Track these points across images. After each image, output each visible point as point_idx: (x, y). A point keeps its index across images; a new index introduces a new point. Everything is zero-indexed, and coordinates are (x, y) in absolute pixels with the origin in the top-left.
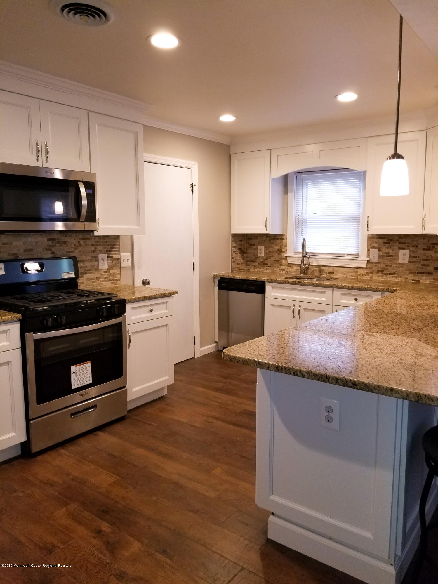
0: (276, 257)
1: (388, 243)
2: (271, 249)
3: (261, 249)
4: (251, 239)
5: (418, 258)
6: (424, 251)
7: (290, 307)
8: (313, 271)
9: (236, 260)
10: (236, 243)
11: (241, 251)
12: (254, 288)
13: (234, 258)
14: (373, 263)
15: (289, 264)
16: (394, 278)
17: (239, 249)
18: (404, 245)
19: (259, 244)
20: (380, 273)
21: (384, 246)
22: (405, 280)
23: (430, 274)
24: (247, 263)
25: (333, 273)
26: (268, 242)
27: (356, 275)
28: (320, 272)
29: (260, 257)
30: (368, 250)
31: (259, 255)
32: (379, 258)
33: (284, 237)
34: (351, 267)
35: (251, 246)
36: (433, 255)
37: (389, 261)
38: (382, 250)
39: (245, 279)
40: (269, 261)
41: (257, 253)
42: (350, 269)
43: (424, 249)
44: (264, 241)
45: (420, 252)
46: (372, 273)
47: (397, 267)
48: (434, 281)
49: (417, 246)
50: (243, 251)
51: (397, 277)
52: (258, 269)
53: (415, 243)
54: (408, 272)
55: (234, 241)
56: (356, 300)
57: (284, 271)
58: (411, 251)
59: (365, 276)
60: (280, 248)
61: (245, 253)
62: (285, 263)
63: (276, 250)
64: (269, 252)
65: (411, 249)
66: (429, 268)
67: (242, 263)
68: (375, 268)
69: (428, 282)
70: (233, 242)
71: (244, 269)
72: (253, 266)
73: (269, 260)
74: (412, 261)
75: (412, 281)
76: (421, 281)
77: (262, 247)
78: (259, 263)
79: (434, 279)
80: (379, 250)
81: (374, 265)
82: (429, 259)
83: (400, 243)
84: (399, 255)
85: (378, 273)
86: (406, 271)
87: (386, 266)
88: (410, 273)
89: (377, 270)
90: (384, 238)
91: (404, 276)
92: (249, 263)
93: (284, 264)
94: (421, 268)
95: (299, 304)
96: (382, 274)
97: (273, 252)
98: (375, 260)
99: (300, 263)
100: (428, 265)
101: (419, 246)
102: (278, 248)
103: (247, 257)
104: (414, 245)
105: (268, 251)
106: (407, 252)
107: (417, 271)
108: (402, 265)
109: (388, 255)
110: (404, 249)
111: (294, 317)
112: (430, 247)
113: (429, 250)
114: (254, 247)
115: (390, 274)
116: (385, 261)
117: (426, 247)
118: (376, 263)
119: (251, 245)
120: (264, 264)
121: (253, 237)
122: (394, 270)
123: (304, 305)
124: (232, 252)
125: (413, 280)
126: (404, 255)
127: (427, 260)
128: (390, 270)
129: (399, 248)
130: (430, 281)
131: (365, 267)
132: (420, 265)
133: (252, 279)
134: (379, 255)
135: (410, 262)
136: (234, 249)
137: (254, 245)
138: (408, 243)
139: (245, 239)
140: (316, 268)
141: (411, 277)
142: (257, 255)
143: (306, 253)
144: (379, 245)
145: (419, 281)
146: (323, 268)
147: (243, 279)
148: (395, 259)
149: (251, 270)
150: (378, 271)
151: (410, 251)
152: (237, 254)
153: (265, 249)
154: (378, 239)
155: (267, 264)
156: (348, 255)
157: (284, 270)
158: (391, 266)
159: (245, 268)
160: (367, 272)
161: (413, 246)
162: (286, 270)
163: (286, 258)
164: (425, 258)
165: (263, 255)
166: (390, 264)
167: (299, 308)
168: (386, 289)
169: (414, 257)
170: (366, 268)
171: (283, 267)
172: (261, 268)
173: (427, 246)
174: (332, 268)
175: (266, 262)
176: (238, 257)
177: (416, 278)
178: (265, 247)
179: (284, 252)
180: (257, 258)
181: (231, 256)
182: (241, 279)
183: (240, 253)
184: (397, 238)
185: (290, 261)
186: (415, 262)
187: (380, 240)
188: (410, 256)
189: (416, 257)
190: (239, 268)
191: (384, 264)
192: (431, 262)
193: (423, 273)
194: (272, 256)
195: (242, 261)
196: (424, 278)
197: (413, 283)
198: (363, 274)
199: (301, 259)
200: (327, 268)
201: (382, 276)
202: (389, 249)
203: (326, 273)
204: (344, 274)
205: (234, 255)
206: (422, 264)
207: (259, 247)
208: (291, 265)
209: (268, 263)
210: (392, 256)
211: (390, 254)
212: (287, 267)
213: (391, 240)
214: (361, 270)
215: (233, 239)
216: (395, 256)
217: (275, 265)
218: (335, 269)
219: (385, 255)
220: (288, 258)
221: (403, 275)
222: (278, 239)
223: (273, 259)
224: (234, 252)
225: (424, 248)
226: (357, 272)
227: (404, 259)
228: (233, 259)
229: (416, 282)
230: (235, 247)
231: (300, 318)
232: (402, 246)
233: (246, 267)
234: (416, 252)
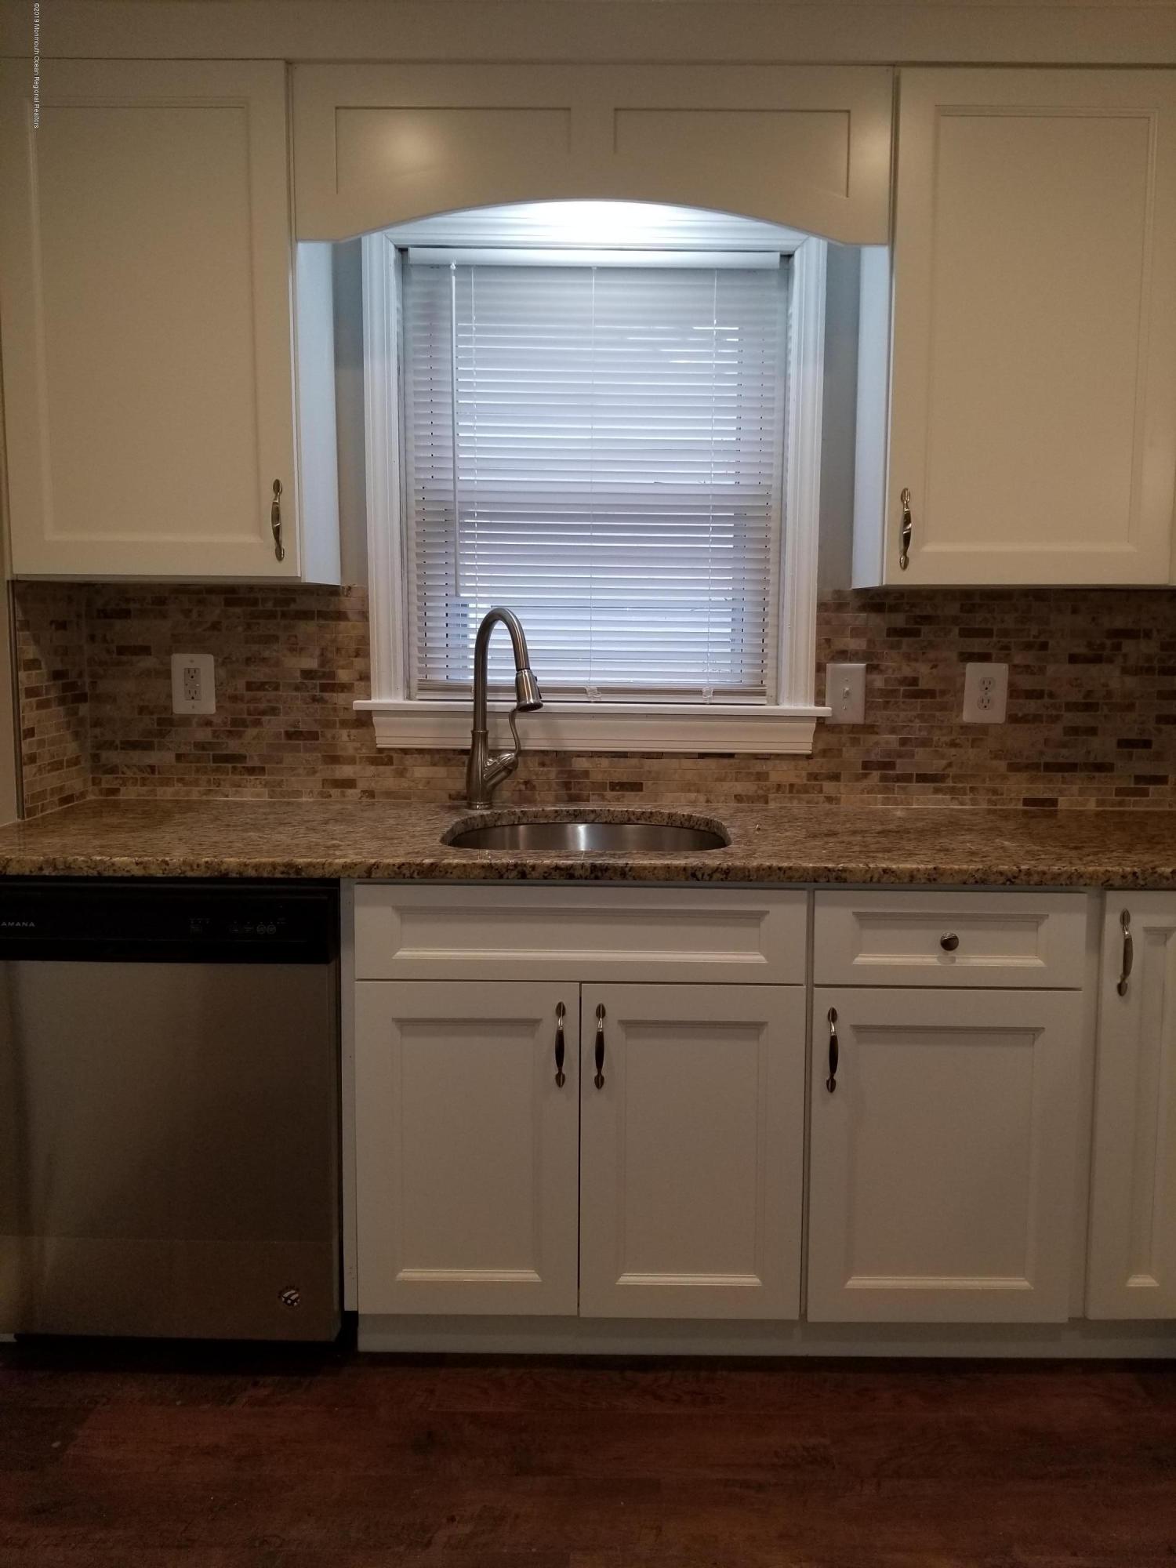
0: (297, 712)
1: (915, 633)
2: (259, 674)
3: (191, 674)
4: (126, 614)
5: (1046, 700)
6: (1078, 669)
7: (534, 1023)
8: (526, 783)
9: (41, 743)
10: (37, 642)
11: (67, 687)
12: (272, 929)
13: (31, 732)
14: (841, 732)
15: (381, 750)
16: (940, 796)
17: (57, 675)
18: (986, 640)
19: (179, 643)
20: (876, 775)
21: (892, 647)
22: (990, 801)
23: (1100, 767)
24: (96, 757)
25: (636, 787)
26: (240, 629)
27: (760, 792)
28: (567, 785)
29: (186, 720)
30: (820, 668)
31: (181, 706)
32: (869, 706)
33: (349, 604)
34: (731, 756)
35: (124, 658)
36: (1114, 684)
37: (919, 716)
38: (884, 664)
39: (190, 874)
40: (251, 743)
41: (170, 696)
42: (726, 761)
43: (1073, 659)
44: (215, 626)
45: (1058, 671)
46: (835, 777)
47: (953, 744)
48: (1118, 798)
49: (1044, 646)
50: (71, 686)
51: (953, 791)
52: (178, 786)
53: (1034, 632)
54: (1002, 765)
55: (26, 625)
56: (949, 944)
57: (350, 792)
58: (1015, 666)
59: (807, 792)
60: (322, 664)
61: (82, 698)
62: (356, 749)
63: (298, 674)
64: (249, 686)
65: (1018, 659)
66: (1095, 743)
67: (75, 762)
68: (852, 755)
69: (1092, 805)
70: (20, 634)
71: (83, 795)
72: (141, 770)
73: (251, 732)
74: (1020, 715)
75: (1021, 807)
76: (1063, 803)
77: (205, 664)
78: (181, 751)
79: (1120, 792)
80: (870, 669)
81: (845, 738)
82: (1098, 704)
83: (966, 633)
84: (963, 686)
85: (865, 776)
86: (995, 763)
87: (904, 742)
88: (1014, 768)
89: (860, 765)
90: (894, 609)
91: (988, 784)
92: (111, 757)
93: (351, 752)
94: (1064, 745)
95: (594, 996)
96: (884, 779)
97: (276, 689)
98: (854, 714)
99: (467, 744)
100: (1092, 731)
101: (1051, 643)
102: (312, 663)
103: (97, 723)
104: (1031, 639)
105: (241, 684)
106: (998, 672)
107: (1047, 759)
108: (977, 733)
109: (914, 691)
110: (984, 658)
111: (560, 1079)
112: (1102, 646)
113: (1097, 660)
114: (148, 662)
115: (923, 778)
116: (898, 716)
117: (1082, 650)
118: (854, 728)
119: (121, 650)
120: (217, 759)
121: (132, 606)
122: (943, 757)
123: (623, 1005)
124: (22, 696)
125: (1027, 802)
126: (987, 685)
127: (1089, 707)
128: (923, 760)
129: (961, 654)
130: (1100, 803)
131: (806, 748)
132: (1057, 731)
133: (252, 873)
134: (869, 691)
135: (1012, 719)
136: (28, 677)
137: (145, 650)
138: (1005, 633)
139: (79, 616)
140: (543, 764)
141: (1019, 787)
142: (168, 708)
143: (539, 692)
144: (869, 641)
145: (1054, 802)
146: (581, 764)
147: (177, 873)
148: (943, 708)
149: (130, 793)
150: (866, 765)
151: (1014, 668)
152: (42, 705)
153: (222, 672)
154: (864, 615)
155: (241, 758)
156: (716, 693)
157: (350, 783)
158: (925, 743)
159: (90, 788)
160: (813, 776)
161: (1028, 646)
162: (362, 785)
163: (364, 720)
164: (1077, 697)
165: (208, 705)
166: (924, 733)
167: (591, 1026)
168: (1124, 877)
169: (1031, 695)
170: (808, 757)
171: (346, 771)
172: (196, 783)
173: (1090, 645)
174: (634, 761)
175: (233, 746)
176: (49, 722)
177: (1040, 790)
178: (223, 664)
179: (345, 688)
180: (167, 722)
181: (17, 718)
182: (160, 874)
183: (62, 701)
184: (953, 609)
185: (387, 737)
186: (1036, 718)
187: (876, 620)
188: (1014, 692)
189: (1040, 695)
190: (62, 789)
191: (893, 731)
192: (1106, 716)
193: (1072, 767)
194: (273, 711)
195: (71, 748)
196: (1075, 788)
197: (1025, 812)
198: (792, 786)
199: (472, 720)
200: (605, 762)
201: (886, 790)
202: (916, 660)
203: (600, 787)
204: (698, 791)
205: (30, 718)
206: (1064, 728)
207: (180, 662)
208: (395, 755)
209: (242, 751)
210: (930, 694)
211: (923, 685)
212: (371, 770)
213: (927, 619)
214: (784, 765)
215: (20, 616)
216: (943, 693)
217: (288, 758)
218: (646, 768)
219: (898, 690)
220: (375, 719)
221: (984, 781)
222: (306, 615)
223: (274, 726)
224: (31, 692)
225: (1076, 650)
226: (761, 777)
227: (985, 704)
228: (25, 737)
229: (1043, 807)
230: (33, 664)
231: (599, 1082)
232: (977, 645)
233: (96, 782)
234: (1042, 670)
